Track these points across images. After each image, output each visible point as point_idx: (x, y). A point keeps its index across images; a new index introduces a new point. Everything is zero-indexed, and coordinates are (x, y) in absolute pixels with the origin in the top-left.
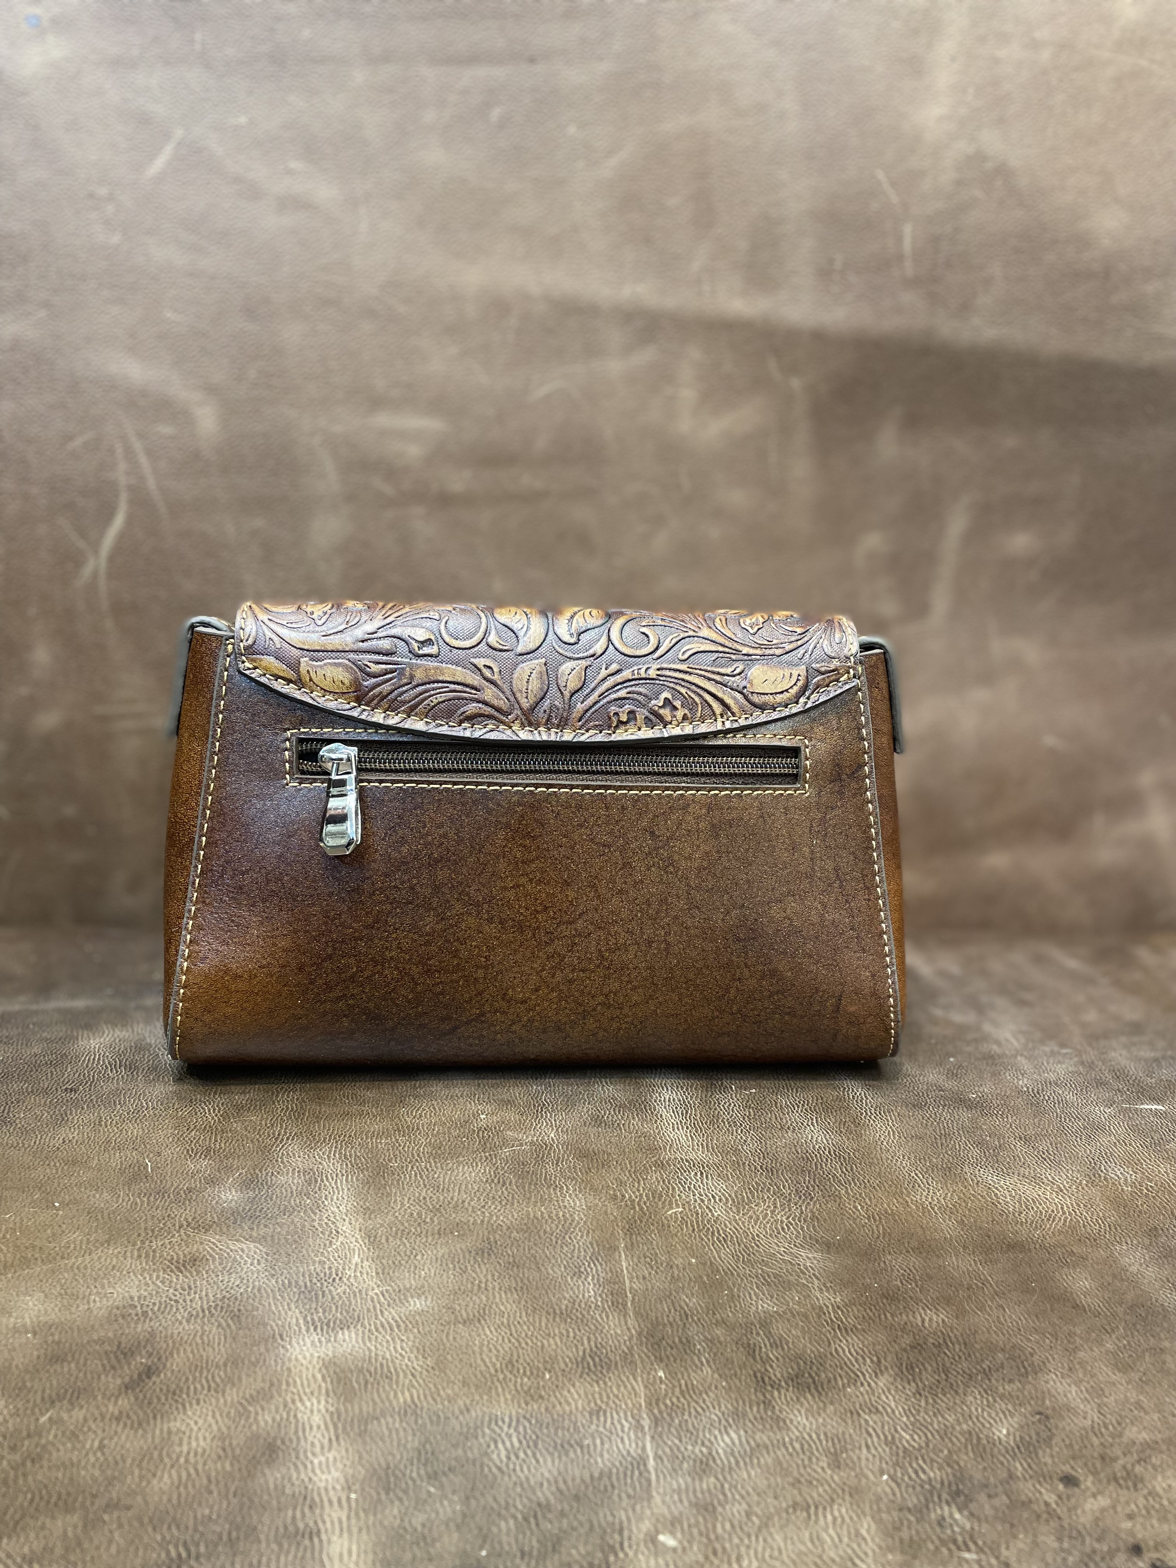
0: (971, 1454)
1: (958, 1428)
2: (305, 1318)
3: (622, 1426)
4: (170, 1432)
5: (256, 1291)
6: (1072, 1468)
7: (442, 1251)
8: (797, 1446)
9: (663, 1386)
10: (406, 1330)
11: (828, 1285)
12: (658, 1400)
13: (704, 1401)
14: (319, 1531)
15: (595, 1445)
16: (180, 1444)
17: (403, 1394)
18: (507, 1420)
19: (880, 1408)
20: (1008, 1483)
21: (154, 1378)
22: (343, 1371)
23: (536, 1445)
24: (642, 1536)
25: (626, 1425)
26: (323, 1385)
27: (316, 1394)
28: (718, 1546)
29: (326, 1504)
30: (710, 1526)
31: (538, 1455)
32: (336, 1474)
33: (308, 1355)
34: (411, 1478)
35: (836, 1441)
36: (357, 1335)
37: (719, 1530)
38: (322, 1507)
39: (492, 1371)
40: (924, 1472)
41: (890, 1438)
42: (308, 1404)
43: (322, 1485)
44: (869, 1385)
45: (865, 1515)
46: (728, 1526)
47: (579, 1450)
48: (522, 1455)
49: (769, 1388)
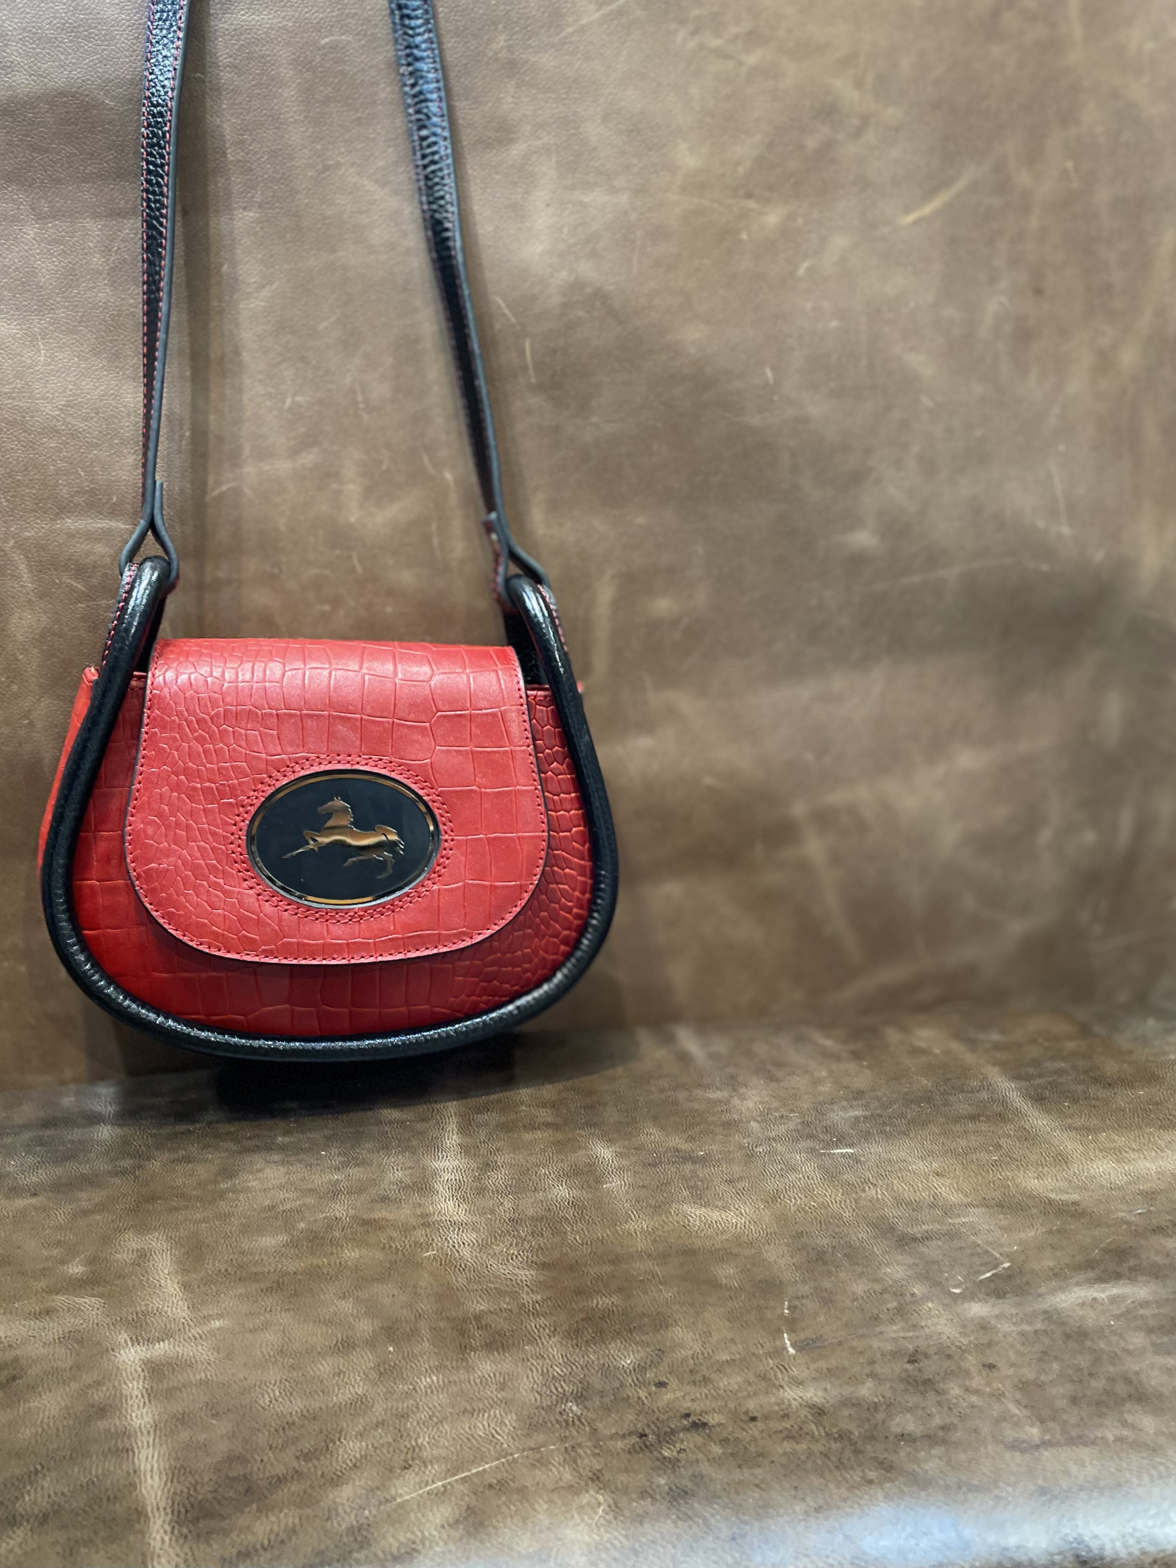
0: (599, 1376)
1: (596, 1362)
2: (131, 1339)
3: (355, 1379)
4: (30, 1409)
5: (95, 1326)
6: (667, 1377)
7: (241, 1290)
8: (478, 1381)
9: (391, 1356)
10: (206, 1339)
11: (535, 1289)
12: (384, 1363)
13: (419, 1361)
14: (132, 1448)
15: (334, 1391)
16: (38, 1414)
17: (200, 1374)
18: (273, 1382)
19: (545, 1356)
20: (618, 1389)
21: (18, 1381)
22: (157, 1365)
23: (291, 1394)
24: (354, 1433)
25: (359, 1378)
26: (142, 1374)
27: (136, 1379)
28: (405, 1434)
29: (139, 1434)
30: (403, 1425)
31: (292, 1399)
32: (146, 1419)
33: (132, 1359)
34: (201, 1418)
35: (507, 1376)
36: (169, 1344)
37: (409, 1425)
38: (136, 1437)
39: (267, 1357)
40: (562, 1387)
41: (545, 1371)
42: (131, 1385)
43: (137, 1426)
44: (542, 1343)
45: (511, 1412)
46: (415, 1424)
47: (321, 1394)
48: (280, 1399)
49: (468, 1351)
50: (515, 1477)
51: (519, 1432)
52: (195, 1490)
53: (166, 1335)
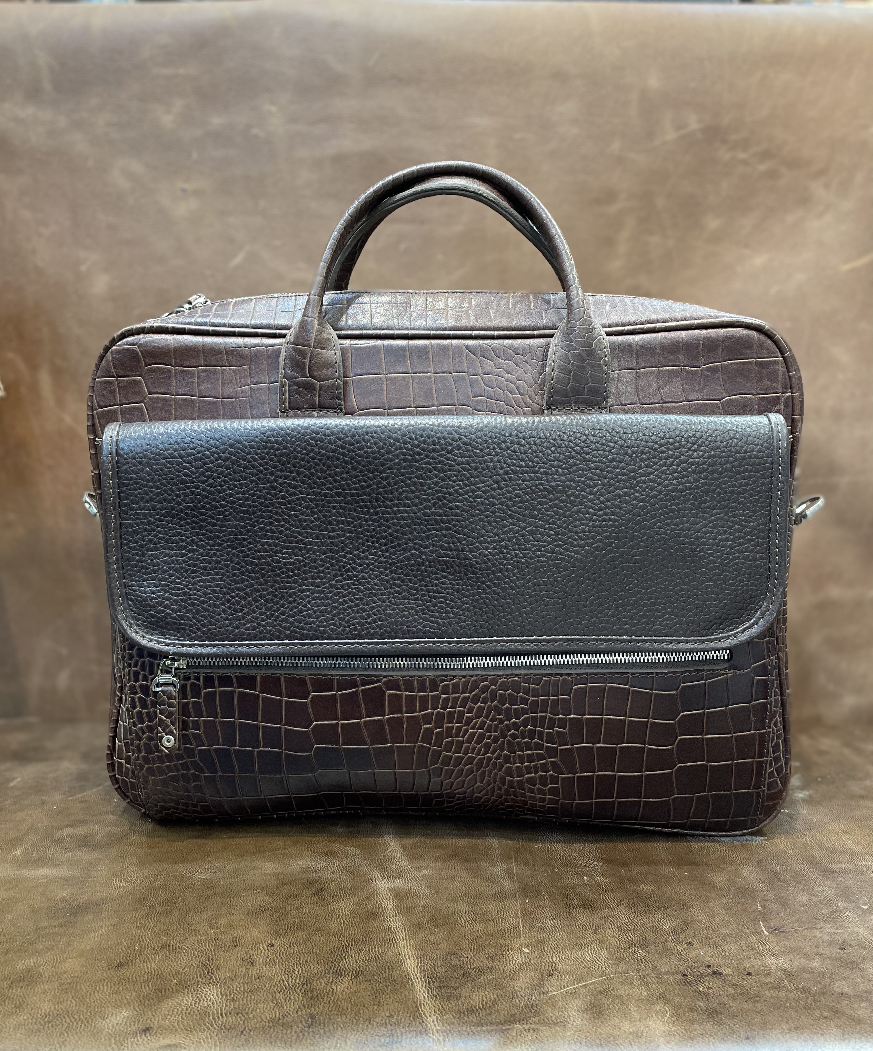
50: (614, 988)
51: (610, 961)
52: (435, 970)
53: (399, 875)
